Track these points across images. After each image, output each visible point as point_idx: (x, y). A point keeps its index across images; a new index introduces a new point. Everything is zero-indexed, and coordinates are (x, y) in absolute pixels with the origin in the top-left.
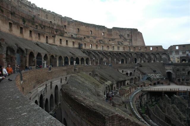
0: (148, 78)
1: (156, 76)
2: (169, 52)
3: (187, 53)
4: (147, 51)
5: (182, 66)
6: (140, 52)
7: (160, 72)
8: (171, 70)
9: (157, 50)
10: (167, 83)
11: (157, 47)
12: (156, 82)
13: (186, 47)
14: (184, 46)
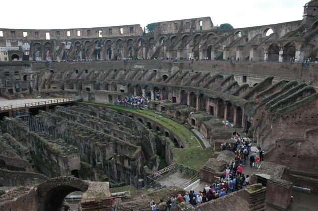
3: (20, 44)
5: (13, 67)
13: (17, 33)
14: (13, 31)
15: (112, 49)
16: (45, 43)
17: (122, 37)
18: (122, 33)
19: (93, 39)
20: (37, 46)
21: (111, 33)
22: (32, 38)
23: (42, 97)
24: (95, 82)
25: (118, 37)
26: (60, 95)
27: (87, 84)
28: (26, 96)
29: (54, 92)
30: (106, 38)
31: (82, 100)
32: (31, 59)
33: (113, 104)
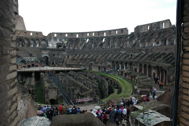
0: (22, 61)
1: (32, 59)
2: (48, 39)
3: (63, 40)
4: (27, 36)
5: (57, 51)
6: (18, 36)
7: (36, 56)
8: (47, 54)
9: (37, 35)
10: (41, 65)
11: (37, 33)
12: (31, 64)
13: (63, 35)
14: (61, 34)
15: (110, 43)
16: (75, 39)
17: (116, 36)
18: (117, 33)
19: (101, 37)
20: (71, 41)
21: (111, 33)
22: (70, 37)
23: (67, 67)
24: (96, 60)
25: (114, 36)
26: (76, 66)
27: (91, 61)
28: (59, 66)
29: (73, 65)
30: (108, 37)
31: (85, 69)
32: (67, 48)
33: (101, 72)
